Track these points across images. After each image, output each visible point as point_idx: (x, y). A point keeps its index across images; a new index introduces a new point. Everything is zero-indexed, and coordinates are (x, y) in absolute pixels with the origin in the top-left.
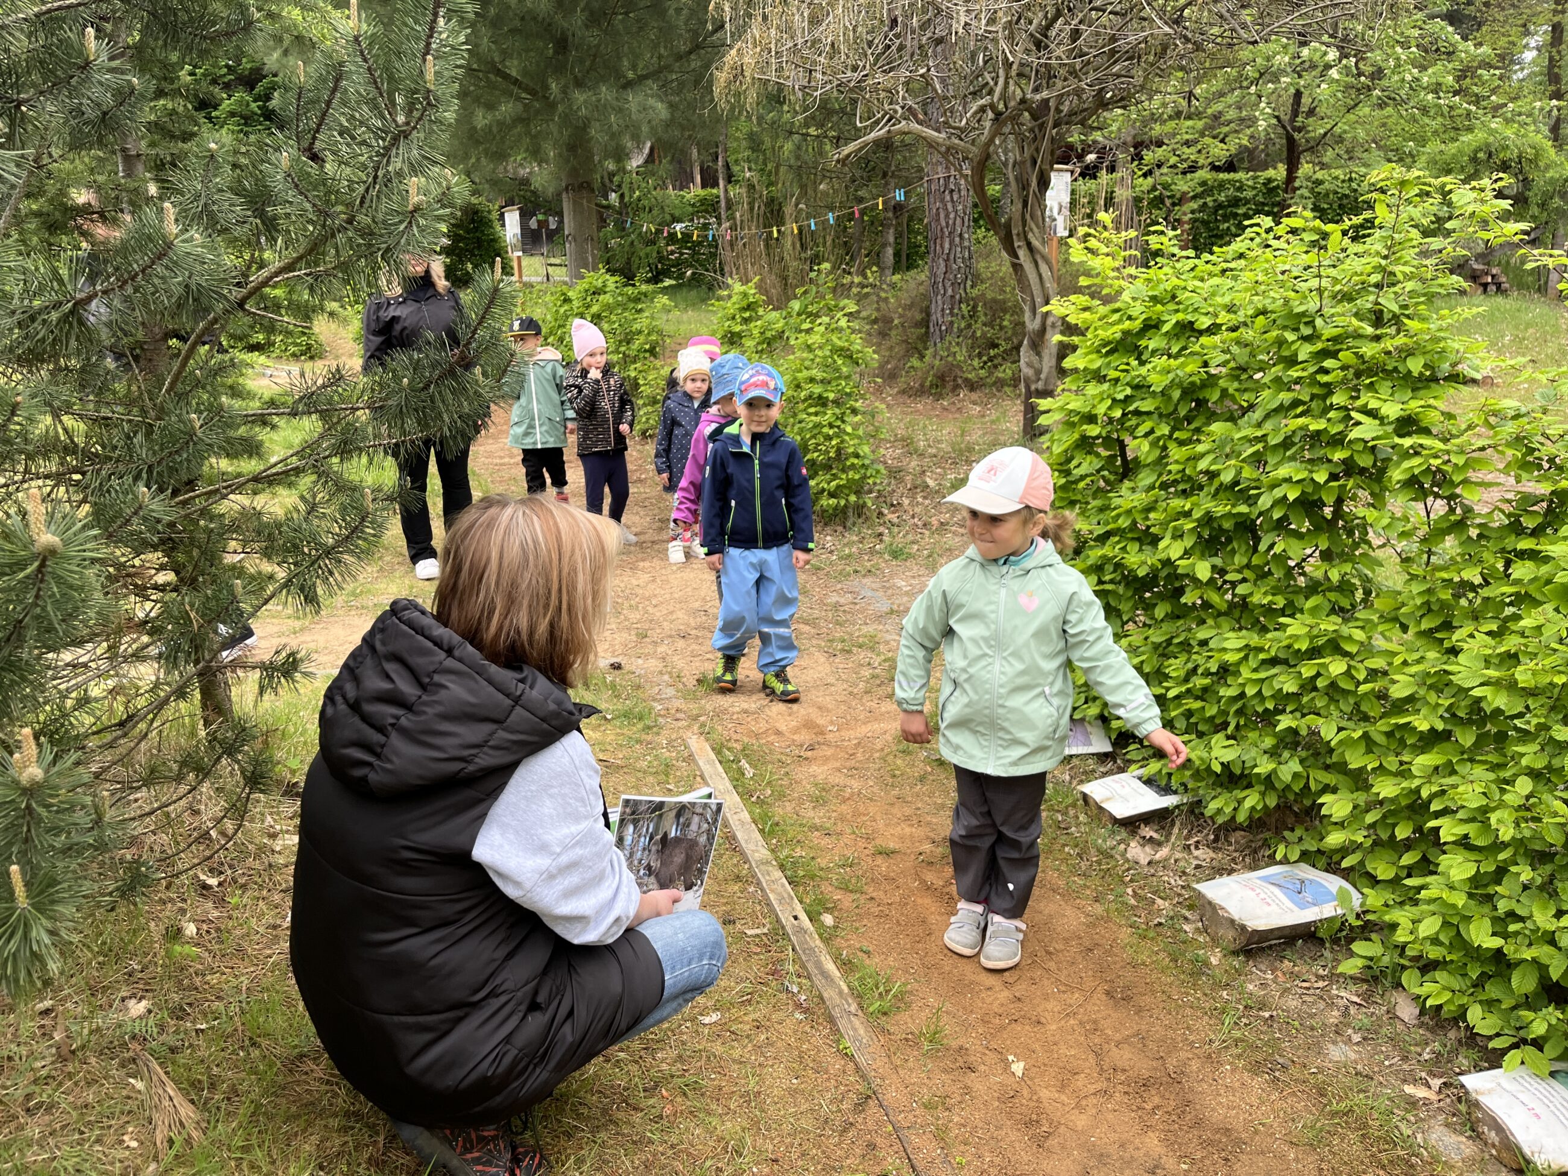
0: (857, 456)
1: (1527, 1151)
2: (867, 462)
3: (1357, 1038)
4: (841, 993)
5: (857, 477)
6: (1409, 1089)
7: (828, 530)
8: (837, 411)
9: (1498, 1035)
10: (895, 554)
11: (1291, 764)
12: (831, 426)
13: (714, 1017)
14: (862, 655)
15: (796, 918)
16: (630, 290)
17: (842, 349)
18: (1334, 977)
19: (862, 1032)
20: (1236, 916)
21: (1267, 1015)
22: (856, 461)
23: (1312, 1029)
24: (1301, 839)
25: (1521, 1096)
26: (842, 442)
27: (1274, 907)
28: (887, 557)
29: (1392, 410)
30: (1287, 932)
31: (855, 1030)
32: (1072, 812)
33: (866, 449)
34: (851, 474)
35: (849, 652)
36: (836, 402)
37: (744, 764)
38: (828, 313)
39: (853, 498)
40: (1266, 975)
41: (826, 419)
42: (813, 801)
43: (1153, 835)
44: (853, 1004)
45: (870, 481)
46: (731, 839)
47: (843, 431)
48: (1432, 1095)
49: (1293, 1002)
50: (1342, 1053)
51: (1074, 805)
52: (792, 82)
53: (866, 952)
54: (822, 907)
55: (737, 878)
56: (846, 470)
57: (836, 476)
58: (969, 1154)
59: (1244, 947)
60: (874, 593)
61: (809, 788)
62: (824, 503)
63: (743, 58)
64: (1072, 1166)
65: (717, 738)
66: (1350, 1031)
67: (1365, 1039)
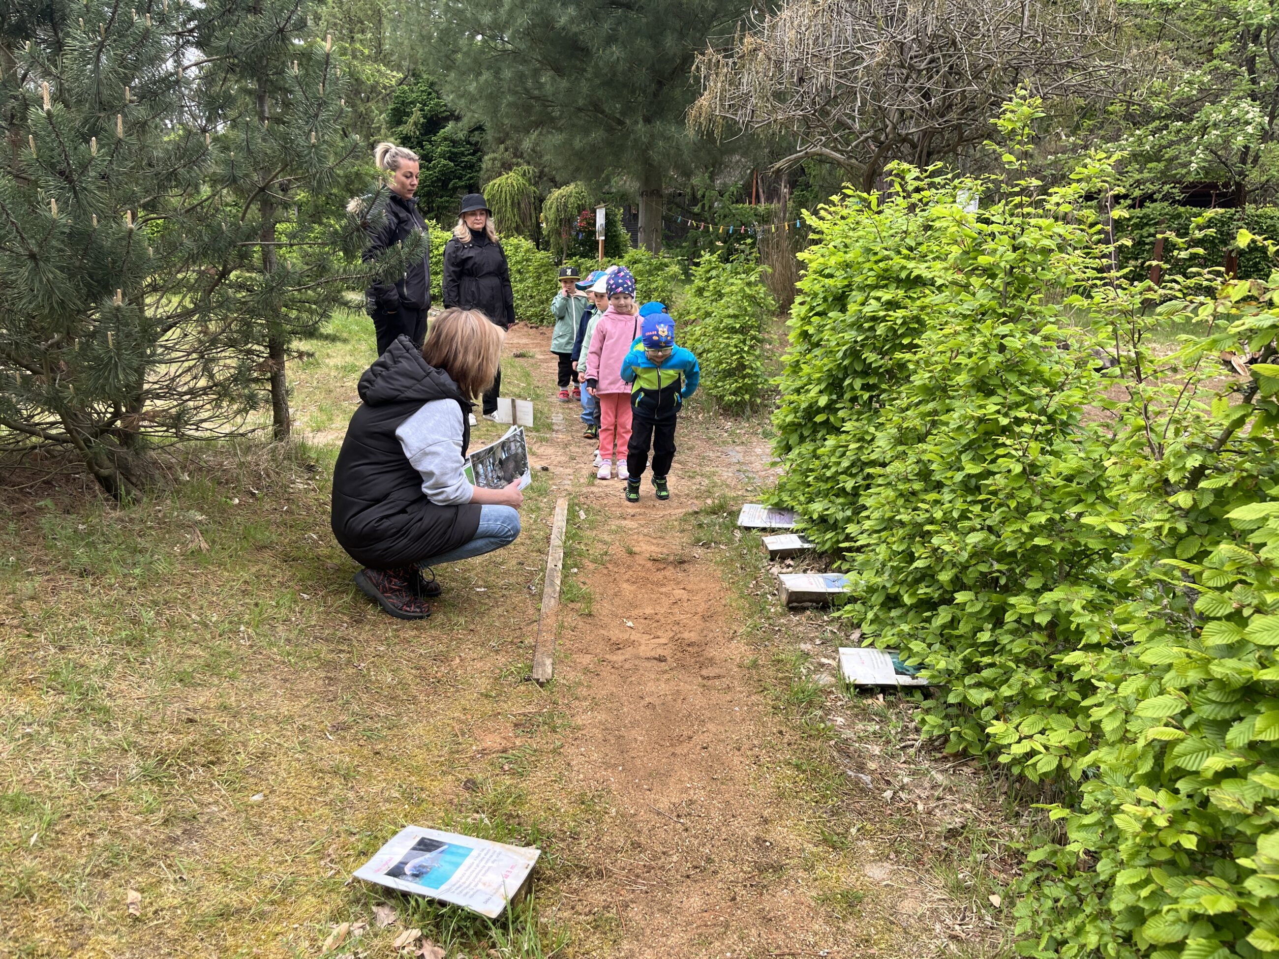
1: (847, 675)
3: (819, 643)
7: (732, 419)
15: (555, 566)
19: (553, 603)
23: (798, 637)
25: (863, 657)
27: (815, 586)
30: (814, 597)
31: (549, 602)
32: (754, 550)
33: (759, 364)
34: (746, 380)
35: (693, 478)
36: (743, 330)
37: (582, 513)
38: (747, 272)
39: (747, 397)
40: (795, 619)
41: (733, 342)
42: (611, 532)
43: (792, 563)
44: (557, 595)
45: (760, 386)
46: (548, 539)
47: (742, 350)
48: (834, 663)
49: (801, 628)
50: (806, 647)
51: (757, 547)
52: (740, 118)
53: (584, 583)
54: (576, 566)
55: (539, 551)
56: (744, 377)
57: (736, 381)
58: (568, 644)
59: (788, 603)
60: (736, 454)
61: (613, 527)
62: (726, 398)
63: (704, 101)
64: (622, 658)
65: (576, 501)
66: (817, 640)
67: (822, 643)
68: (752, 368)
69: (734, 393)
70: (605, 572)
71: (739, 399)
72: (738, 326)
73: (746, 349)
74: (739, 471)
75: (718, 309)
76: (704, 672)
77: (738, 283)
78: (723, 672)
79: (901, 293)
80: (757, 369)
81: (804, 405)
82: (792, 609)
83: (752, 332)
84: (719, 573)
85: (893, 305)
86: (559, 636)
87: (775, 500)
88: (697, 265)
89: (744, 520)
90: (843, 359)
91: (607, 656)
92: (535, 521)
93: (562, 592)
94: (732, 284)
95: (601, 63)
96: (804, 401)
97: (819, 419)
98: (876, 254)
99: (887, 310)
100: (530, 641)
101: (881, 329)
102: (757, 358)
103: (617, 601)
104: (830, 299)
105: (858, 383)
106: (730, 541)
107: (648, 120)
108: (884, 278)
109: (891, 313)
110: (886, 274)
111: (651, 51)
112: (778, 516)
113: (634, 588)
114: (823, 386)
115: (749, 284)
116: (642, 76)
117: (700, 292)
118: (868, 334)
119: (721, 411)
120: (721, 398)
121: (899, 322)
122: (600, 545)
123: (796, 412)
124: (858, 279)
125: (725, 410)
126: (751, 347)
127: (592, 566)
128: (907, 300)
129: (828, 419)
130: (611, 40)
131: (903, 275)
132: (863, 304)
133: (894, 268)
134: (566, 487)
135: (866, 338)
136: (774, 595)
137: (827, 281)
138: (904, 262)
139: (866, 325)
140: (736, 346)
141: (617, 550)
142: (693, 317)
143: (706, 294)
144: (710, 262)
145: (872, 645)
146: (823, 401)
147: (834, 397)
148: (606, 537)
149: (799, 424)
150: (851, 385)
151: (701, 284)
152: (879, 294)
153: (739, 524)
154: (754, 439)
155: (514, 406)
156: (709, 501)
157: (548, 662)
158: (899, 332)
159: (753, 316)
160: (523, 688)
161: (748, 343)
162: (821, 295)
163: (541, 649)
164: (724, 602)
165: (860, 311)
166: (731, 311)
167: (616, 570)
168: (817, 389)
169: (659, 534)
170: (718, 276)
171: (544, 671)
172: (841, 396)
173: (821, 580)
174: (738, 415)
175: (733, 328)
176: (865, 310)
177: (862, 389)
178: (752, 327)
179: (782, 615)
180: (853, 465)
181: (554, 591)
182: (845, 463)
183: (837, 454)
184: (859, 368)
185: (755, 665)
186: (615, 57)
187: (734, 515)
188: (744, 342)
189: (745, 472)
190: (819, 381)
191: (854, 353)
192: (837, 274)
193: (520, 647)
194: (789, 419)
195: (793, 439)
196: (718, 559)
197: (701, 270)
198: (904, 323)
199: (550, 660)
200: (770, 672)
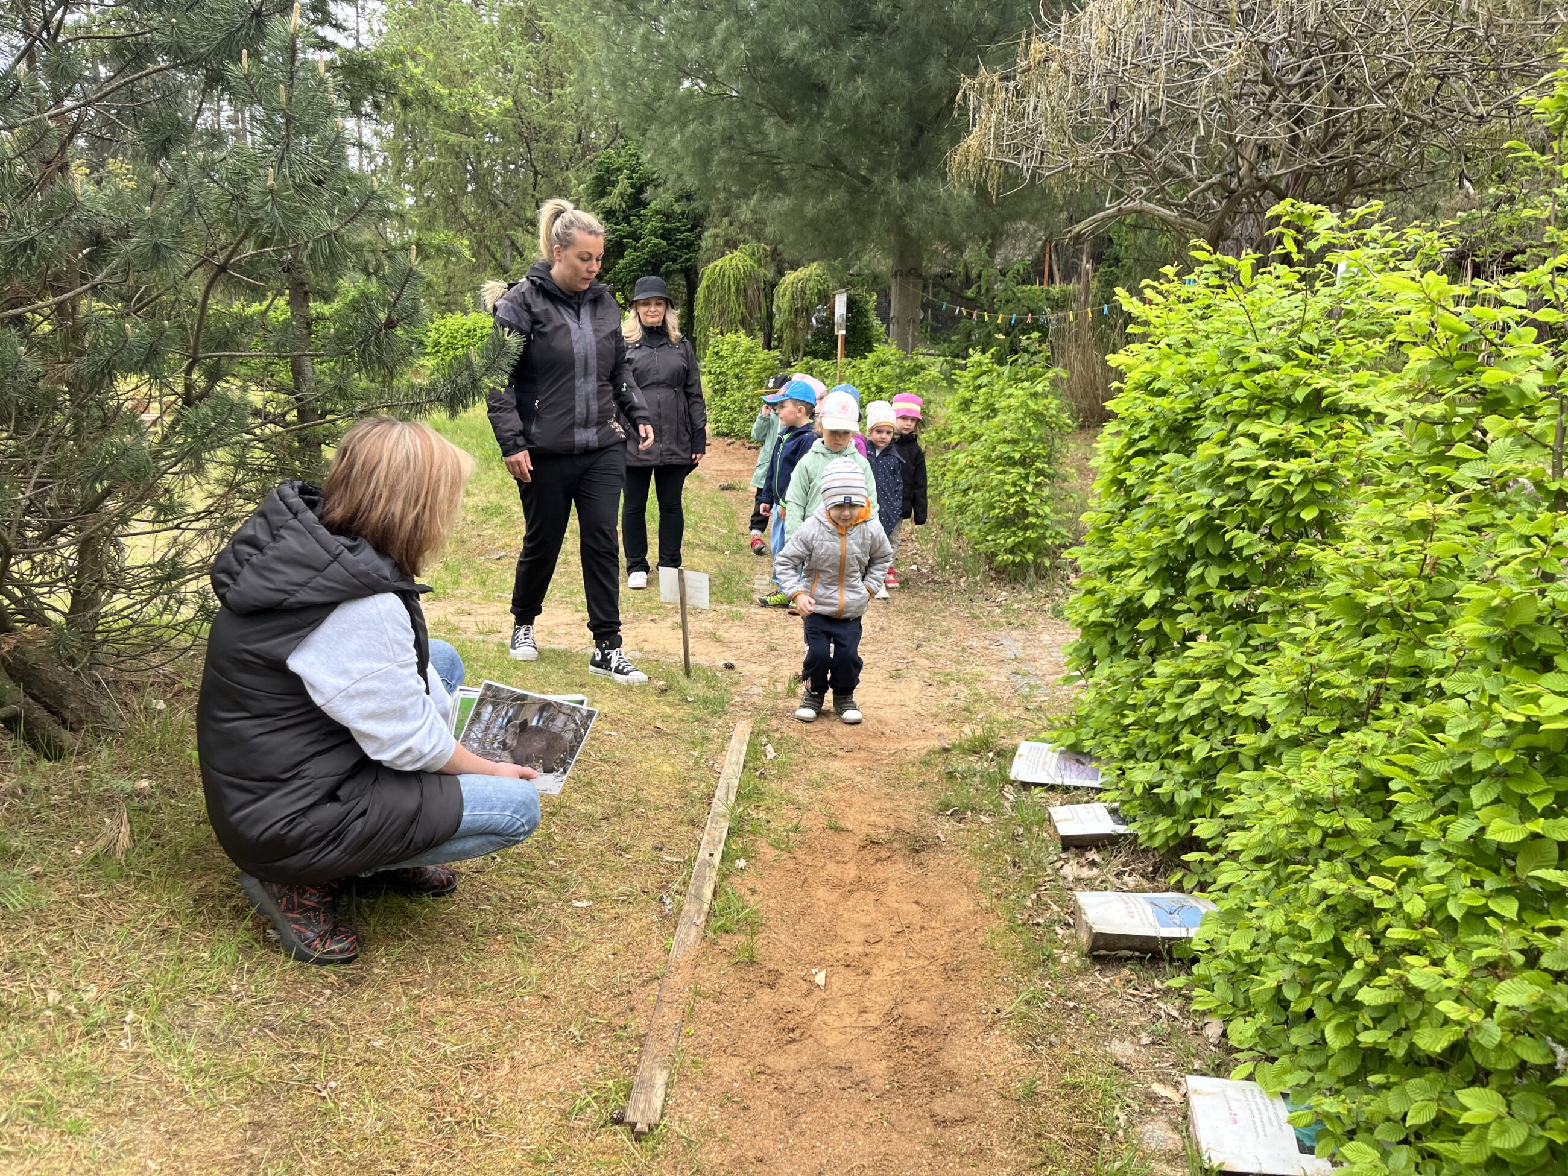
1: (1203, 1146)
3: (1147, 1041)
4: (701, 908)
6: (1158, 1089)
10: (1057, 614)
13: (585, 904)
14: (955, 688)
15: (711, 855)
19: (692, 936)
20: (1090, 922)
21: (1071, 1004)
23: (1109, 1025)
25: (1233, 1104)
26: (1024, 500)
27: (1137, 920)
30: (1137, 943)
31: (688, 935)
32: (1036, 829)
33: (1047, 509)
34: (1029, 533)
35: (946, 684)
36: (1023, 462)
37: (769, 748)
38: (1032, 378)
39: (1030, 557)
40: (1104, 979)
41: (1010, 478)
42: (812, 785)
43: (1097, 858)
44: (703, 918)
45: (1049, 542)
46: (711, 796)
47: (1024, 490)
48: (1176, 1097)
49: (1113, 1004)
50: (1122, 1049)
51: (1040, 823)
52: (1025, 163)
53: (753, 892)
54: (745, 854)
55: (692, 822)
56: (1026, 528)
57: (1014, 534)
58: (704, 1031)
59: (1091, 950)
60: (1013, 643)
61: (816, 775)
62: (999, 558)
63: (972, 141)
64: (793, 1065)
65: (764, 726)
66: (1144, 1034)
67: (1153, 1043)
68: (1037, 516)
69: (1011, 551)
70: (791, 865)
71: (1017, 560)
72: (1017, 456)
73: (1030, 488)
74: (1016, 673)
75: (989, 429)
76: (938, 1106)
77: (1018, 394)
78: (969, 1106)
79: (1295, 428)
80: (1046, 517)
81: (1118, 600)
82: (1097, 959)
83: (1038, 464)
84: (975, 875)
85: (1282, 449)
86: (689, 1015)
87: (1071, 739)
88: (964, 368)
89: (1021, 770)
90: (1190, 530)
91: (770, 1060)
92: (696, 763)
93: (711, 913)
94: (1010, 396)
95: (841, 103)
96: (1119, 593)
97: (1145, 625)
98: (1246, 359)
99: (1269, 456)
100: (637, 1024)
101: (1260, 491)
102: (1044, 502)
103: (805, 927)
104: (1163, 431)
105: (1213, 576)
106: (996, 811)
107: (904, 177)
108: (1262, 401)
109: (1279, 463)
110: (1265, 395)
111: (909, 84)
112: (1075, 766)
113: (834, 896)
114: (1150, 572)
115: (1035, 395)
116: (895, 118)
117: (966, 405)
118: (1232, 494)
119: (992, 574)
120: (991, 556)
121: (1296, 479)
122: (789, 812)
123: (1106, 606)
124: (1214, 402)
125: (998, 572)
126: (1037, 485)
127: (769, 854)
128: (1307, 439)
129: (1159, 626)
130: (855, 71)
131: (1300, 395)
132: (1224, 443)
133: (1281, 384)
134: (755, 699)
135: (1232, 502)
136: (1068, 925)
137: (1158, 401)
138: (1299, 373)
139: (1230, 480)
140: (1014, 484)
141: (813, 822)
142: (954, 440)
143: (974, 408)
144: (980, 364)
145: (1250, 1078)
146: (1151, 598)
147: (1171, 591)
148: (801, 795)
149: (1111, 625)
150: (1201, 578)
151: (968, 395)
152: (1255, 428)
153: (1012, 776)
154: (1040, 619)
155: (682, 580)
156: (967, 729)
157: (661, 1078)
158: (1296, 498)
159: (1041, 440)
160: (605, 1139)
161: (1032, 479)
162: (1148, 425)
163: (654, 1046)
164: (981, 940)
165: (1221, 457)
166: (1007, 434)
167: (809, 861)
168: (1141, 576)
169: (886, 790)
170: (990, 384)
171: (648, 1101)
172: (1181, 589)
173: (1148, 908)
174: (1016, 580)
175: (1010, 458)
176: (1228, 458)
177: (1220, 586)
178: (1038, 456)
179: (1083, 971)
180: (1204, 714)
181: (699, 911)
182: (1191, 710)
183: (1177, 690)
184: (1215, 550)
185: (1032, 1095)
186: (861, 93)
187: (1006, 755)
188: (1026, 478)
189: (1024, 675)
190: (1144, 564)
191: (1209, 527)
192: (1176, 390)
193: (618, 1038)
194: (1094, 616)
195: (1101, 647)
196: (977, 843)
197: (966, 376)
198: (1305, 482)
199: (665, 1074)
200: (1057, 1112)
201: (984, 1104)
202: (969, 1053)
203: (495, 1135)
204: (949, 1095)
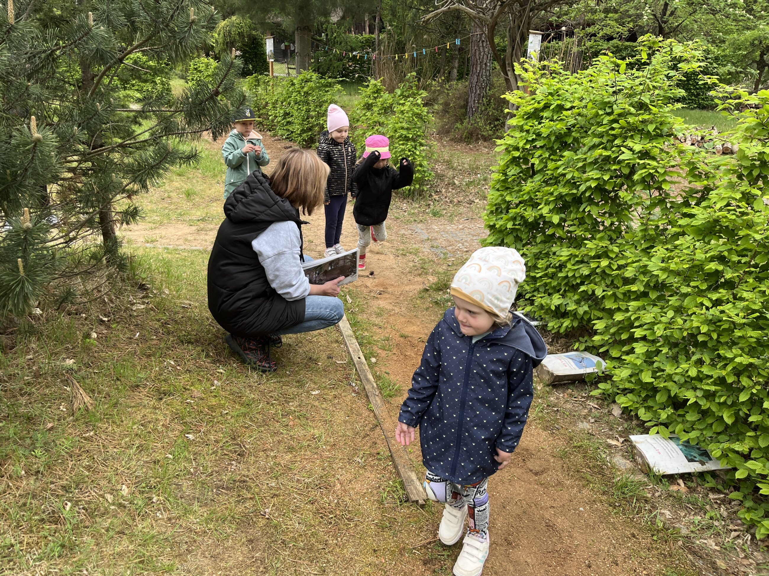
0: (421, 166)
1: (651, 465)
2: (425, 169)
3: (593, 421)
4: (373, 387)
5: (420, 176)
6: (610, 441)
7: (405, 201)
8: (413, 144)
9: (650, 421)
10: (435, 214)
11: (584, 307)
12: (409, 151)
13: (317, 392)
14: (411, 257)
15: (359, 358)
16: (323, 81)
17: (418, 114)
18: (589, 397)
19: (379, 402)
20: (550, 370)
21: (556, 409)
22: (420, 168)
23: (574, 416)
24: (586, 341)
25: (654, 445)
26: (414, 159)
27: (568, 367)
28: (431, 215)
29: (638, 148)
30: (571, 378)
31: (376, 401)
33: (425, 163)
35: (405, 255)
37: (348, 297)
38: (413, 96)
39: (417, 186)
40: (560, 395)
42: (378, 314)
44: (377, 391)
48: (619, 444)
53: (388, 374)
54: (372, 355)
55: (337, 341)
59: (551, 383)
60: (422, 231)
66: (590, 418)
67: (596, 421)
70: (396, 358)
72: (411, 136)
74: (433, 247)
76: (530, 466)
77: (407, 104)
80: (425, 166)
82: (554, 386)
83: (420, 140)
93: (379, 388)
100: (382, 451)
105: (594, 210)
115: (416, 106)
122: (377, 330)
126: (421, 151)
127: (383, 354)
141: (392, 333)
148: (376, 320)
154: (428, 218)
156: (430, 278)
157: (413, 476)
159: (420, 128)
160: (406, 511)
161: (418, 148)
169: (412, 314)
171: (416, 488)
172: (568, 214)
173: (570, 361)
178: (420, 136)
179: (549, 392)
185: (565, 454)
189: (437, 248)
190: (547, 203)
193: (379, 460)
199: (413, 473)
200: (578, 459)
201: (548, 461)
202: (528, 439)
203: (356, 519)
204: (531, 460)
